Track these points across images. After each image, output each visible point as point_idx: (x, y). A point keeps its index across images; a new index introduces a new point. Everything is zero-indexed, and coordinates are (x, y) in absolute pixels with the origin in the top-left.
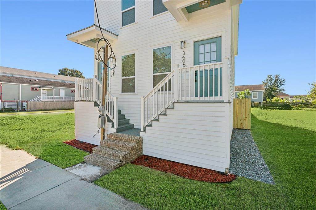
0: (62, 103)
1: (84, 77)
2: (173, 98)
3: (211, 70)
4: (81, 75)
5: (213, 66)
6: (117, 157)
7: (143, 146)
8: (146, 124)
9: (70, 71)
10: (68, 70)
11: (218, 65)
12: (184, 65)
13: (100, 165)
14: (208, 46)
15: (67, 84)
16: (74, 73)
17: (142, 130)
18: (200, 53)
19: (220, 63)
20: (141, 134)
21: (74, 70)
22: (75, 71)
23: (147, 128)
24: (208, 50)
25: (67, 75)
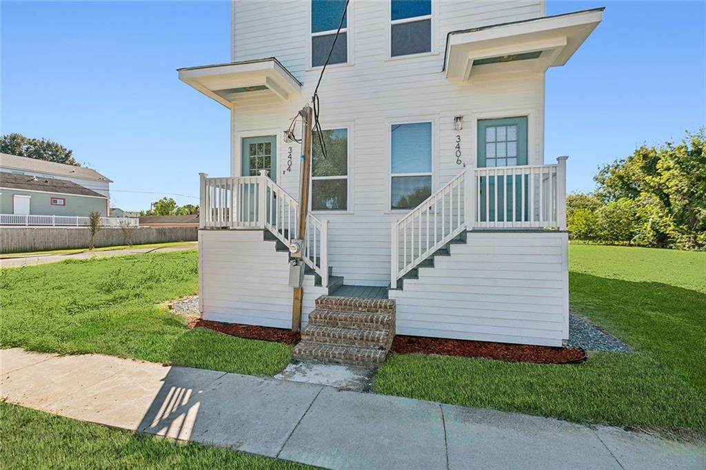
0: (24, 234)
1: (77, 162)
2: (463, 222)
3: (509, 178)
4: (67, 156)
5: (514, 170)
6: (373, 341)
7: (397, 318)
8: (402, 273)
9: (30, 143)
10: (23, 140)
11: (522, 170)
12: (459, 162)
13: (340, 360)
14: (501, 130)
15: (36, 179)
16: (44, 151)
17: (394, 285)
18: (487, 141)
19: (526, 166)
20: (392, 294)
21: (46, 142)
22: (49, 145)
23: (405, 281)
24: (501, 137)
25: (21, 154)
